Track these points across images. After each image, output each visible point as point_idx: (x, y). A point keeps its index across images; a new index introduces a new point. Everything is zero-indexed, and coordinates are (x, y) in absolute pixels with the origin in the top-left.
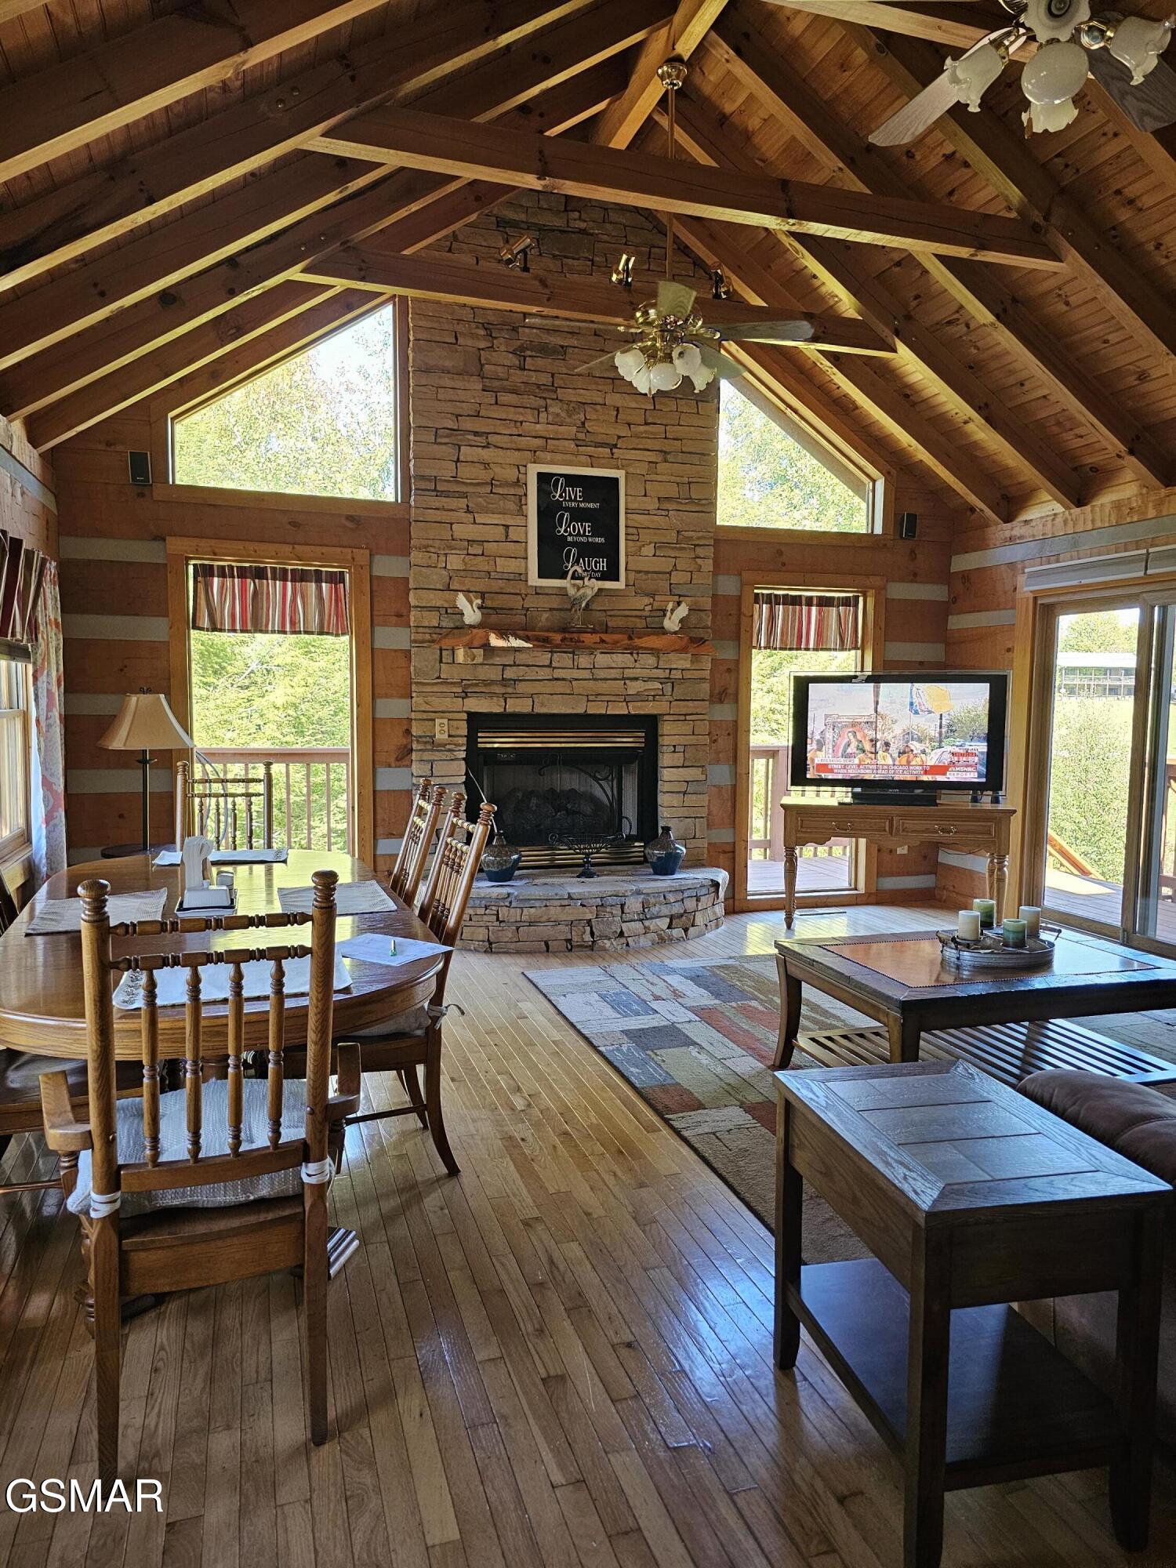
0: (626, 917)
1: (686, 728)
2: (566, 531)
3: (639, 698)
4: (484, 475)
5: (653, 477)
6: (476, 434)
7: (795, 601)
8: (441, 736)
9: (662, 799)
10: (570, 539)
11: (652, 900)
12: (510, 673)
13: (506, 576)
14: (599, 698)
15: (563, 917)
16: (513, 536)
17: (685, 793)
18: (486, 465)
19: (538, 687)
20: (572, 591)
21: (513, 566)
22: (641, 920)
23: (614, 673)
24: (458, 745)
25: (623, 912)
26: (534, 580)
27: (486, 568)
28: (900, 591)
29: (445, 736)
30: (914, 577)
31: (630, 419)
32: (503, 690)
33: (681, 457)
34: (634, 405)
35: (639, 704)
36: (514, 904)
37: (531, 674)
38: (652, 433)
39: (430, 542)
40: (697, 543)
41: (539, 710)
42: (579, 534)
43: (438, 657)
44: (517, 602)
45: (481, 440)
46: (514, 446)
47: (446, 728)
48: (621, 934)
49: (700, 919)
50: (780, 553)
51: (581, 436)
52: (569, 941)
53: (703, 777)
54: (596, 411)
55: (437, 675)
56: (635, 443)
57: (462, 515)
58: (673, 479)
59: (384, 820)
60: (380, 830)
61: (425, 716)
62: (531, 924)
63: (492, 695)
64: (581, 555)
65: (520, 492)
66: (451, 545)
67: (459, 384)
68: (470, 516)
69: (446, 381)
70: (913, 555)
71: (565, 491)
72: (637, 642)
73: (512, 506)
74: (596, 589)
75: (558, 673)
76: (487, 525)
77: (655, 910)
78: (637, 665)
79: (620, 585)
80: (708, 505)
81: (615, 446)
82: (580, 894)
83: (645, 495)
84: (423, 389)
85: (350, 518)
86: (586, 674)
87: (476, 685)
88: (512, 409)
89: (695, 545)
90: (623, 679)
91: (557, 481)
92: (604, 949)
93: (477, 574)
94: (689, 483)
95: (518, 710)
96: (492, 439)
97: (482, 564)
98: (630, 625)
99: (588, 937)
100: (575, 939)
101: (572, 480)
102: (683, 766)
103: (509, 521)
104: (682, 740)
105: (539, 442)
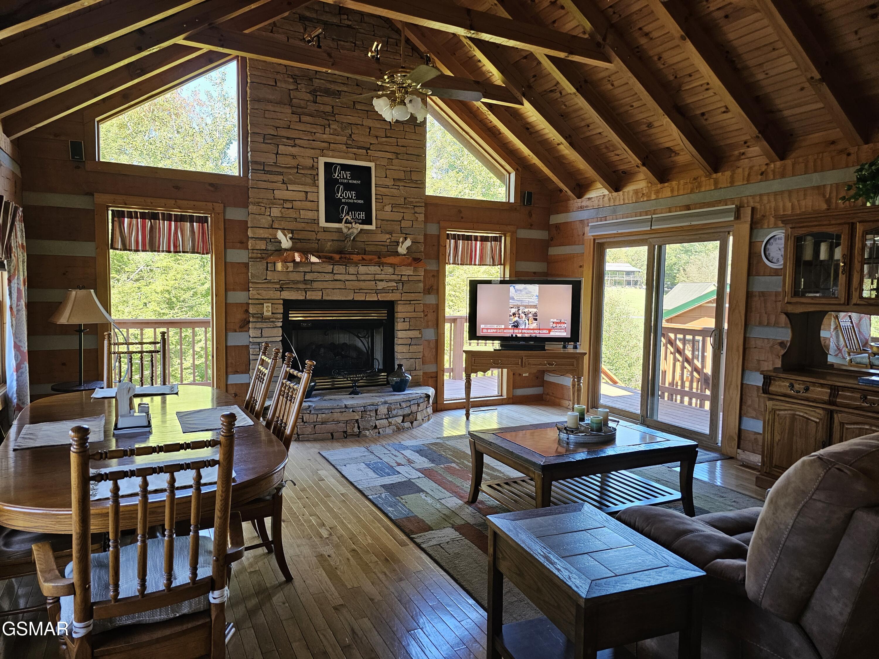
0: (378, 417)
1: (410, 308)
2: (341, 196)
3: (384, 291)
4: (294, 163)
5: (391, 167)
6: (288, 138)
7: (469, 238)
8: (267, 313)
9: (397, 348)
10: (343, 200)
11: (393, 407)
12: (308, 277)
13: (306, 221)
14: (361, 291)
15: (341, 419)
16: (310, 197)
17: (410, 345)
18: (294, 157)
19: (325, 285)
20: (345, 230)
21: (310, 215)
22: (387, 418)
23: (369, 277)
24: (278, 319)
25: (376, 415)
26: (323, 223)
27: (294, 216)
28: (524, 234)
29: (270, 314)
30: (531, 226)
31: (378, 134)
32: (304, 286)
33: (406, 157)
34: (379, 126)
35: (384, 294)
36: (312, 412)
37: (321, 277)
38: (390, 143)
39: (261, 200)
40: (415, 205)
41: (325, 298)
42: (348, 198)
43: (265, 267)
44: (313, 236)
45: (291, 142)
46: (311, 147)
47: (270, 309)
48: (376, 427)
49: (419, 417)
50: (460, 211)
51: (350, 142)
52: (345, 432)
53: (420, 336)
54: (358, 128)
55: (264, 278)
56: (380, 147)
57: (280, 185)
58: (402, 168)
59: (232, 363)
60: (230, 370)
61: (257, 302)
62: (323, 423)
63: (298, 289)
64: (350, 210)
65: (314, 173)
66: (273, 202)
67: (277, 109)
68: (285, 186)
69: (270, 107)
70: (530, 215)
71: (340, 173)
72: (384, 260)
73: (309, 180)
74: (359, 230)
75: (337, 277)
76: (294, 192)
77: (394, 412)
78: (383, 273)
79: (373, 227)
80: (421, 184)
81: (369, 149)
82: (352, 405)
83: (386, 177)
84: (255, 111)
85: (211, 185)
86: (354, 278)
87: (289, 283)
88: (309, 125)
89: (414, 206)
90: (375, 280)
91: (336, 167)
92: (365, 436)
93: (289, 219)
94: (411, 171)
95: (313, 298)
96: (297, 141)
97: (292, 214)
98: (378, 250)
99: (356, 430)
100: (349, 431)
101: (344, 167)
102: (409, 330)
103: (307, 189)
104: (408, 315)
105: (325, 145)
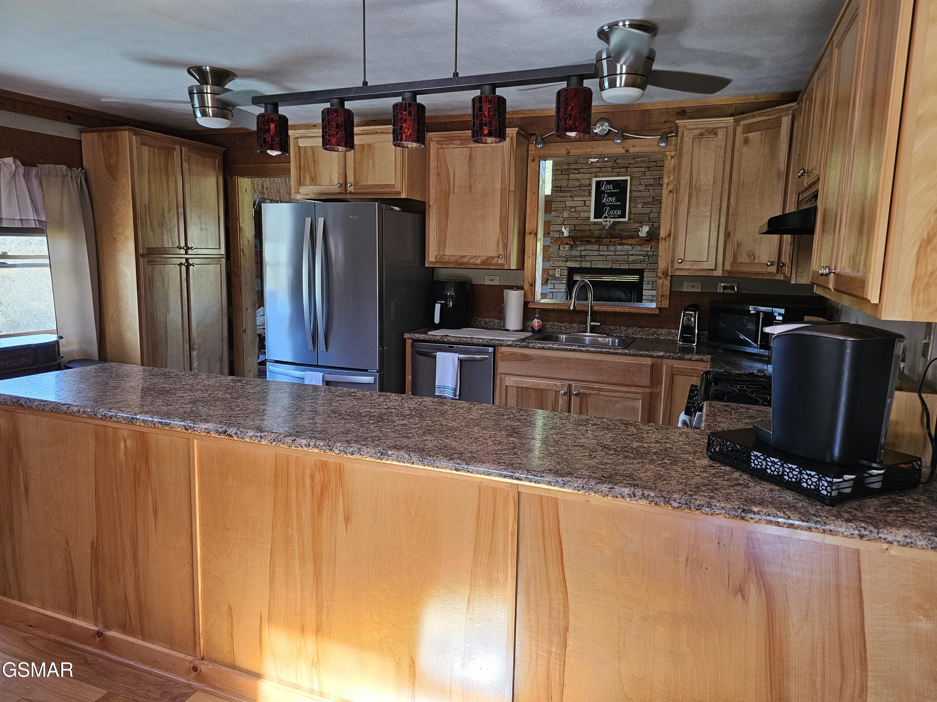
1: (654, 274)
2: (605, 201)
3: (634, 262)
4: (578, 184)
5: (643, 177)
6: (575, 169)
8: (557, 275)
10: (607, 204)
12: (583, 253)
13: (583, 218)
14: (617, 262)
16: (587, 204)
17: (652, 300)
18: (578, 180)
19: (593, 258)
20: (604, 223)
21: (586, 214)
23: (623, 253)
24: (564, 278)
26: (592, 219)
27: (577, 216)
29: (559, 275)
32: (580, 259)
33: (655, 168)
35: (634, 265)
37: (591, 253)
39: (558, 208)
41: (593, 266)
42: (610, 202)
43: (558, 248)
44: (587, 228)
45: (577, 171)
46: (589, 172)
47: (560, 272)
55: (557, 254)
56: (636, 165)
57: (569, 198)
58: (652, 177)
61: (553, 268)
63: (577, 261)
64: (611, 209)
65: (590, 188)
66: (565, 208)
68: (572, 198)
71: (606, 187)
72: (623, 241)
73: (587, 193)
74: (612, 222)
75: (602, 253)
76: (577, 202)
78: (633, 250)
79: (626, 219)
81: (628, 167)
83: (639, 185)
86: (613, 253)
87: (571, 257)
90: (627, 255)
91: (603, 183)
93: (573, 218)
94: (659, 178)
95: (586, 266)
96: (581, 170)
97: (575, 215)
98: (631, 234)
101: (609, 182)
102: (651, 290)
103: (586, 199)
104: (652, 279)
105: (598, 169)
